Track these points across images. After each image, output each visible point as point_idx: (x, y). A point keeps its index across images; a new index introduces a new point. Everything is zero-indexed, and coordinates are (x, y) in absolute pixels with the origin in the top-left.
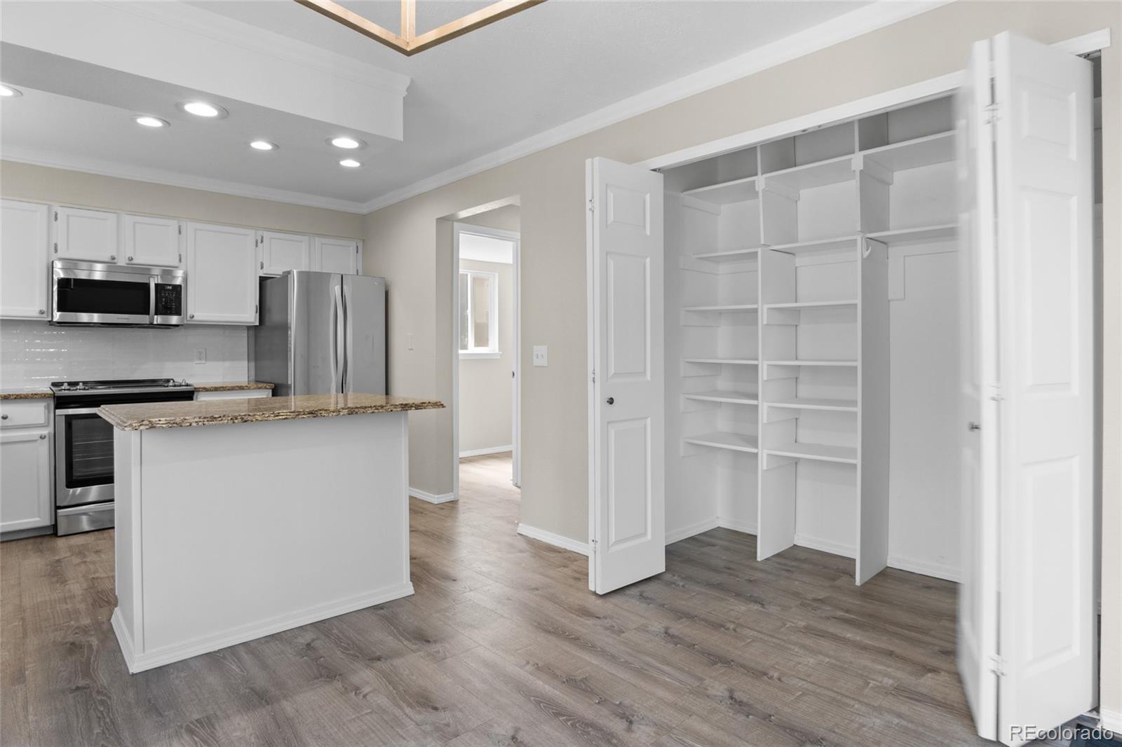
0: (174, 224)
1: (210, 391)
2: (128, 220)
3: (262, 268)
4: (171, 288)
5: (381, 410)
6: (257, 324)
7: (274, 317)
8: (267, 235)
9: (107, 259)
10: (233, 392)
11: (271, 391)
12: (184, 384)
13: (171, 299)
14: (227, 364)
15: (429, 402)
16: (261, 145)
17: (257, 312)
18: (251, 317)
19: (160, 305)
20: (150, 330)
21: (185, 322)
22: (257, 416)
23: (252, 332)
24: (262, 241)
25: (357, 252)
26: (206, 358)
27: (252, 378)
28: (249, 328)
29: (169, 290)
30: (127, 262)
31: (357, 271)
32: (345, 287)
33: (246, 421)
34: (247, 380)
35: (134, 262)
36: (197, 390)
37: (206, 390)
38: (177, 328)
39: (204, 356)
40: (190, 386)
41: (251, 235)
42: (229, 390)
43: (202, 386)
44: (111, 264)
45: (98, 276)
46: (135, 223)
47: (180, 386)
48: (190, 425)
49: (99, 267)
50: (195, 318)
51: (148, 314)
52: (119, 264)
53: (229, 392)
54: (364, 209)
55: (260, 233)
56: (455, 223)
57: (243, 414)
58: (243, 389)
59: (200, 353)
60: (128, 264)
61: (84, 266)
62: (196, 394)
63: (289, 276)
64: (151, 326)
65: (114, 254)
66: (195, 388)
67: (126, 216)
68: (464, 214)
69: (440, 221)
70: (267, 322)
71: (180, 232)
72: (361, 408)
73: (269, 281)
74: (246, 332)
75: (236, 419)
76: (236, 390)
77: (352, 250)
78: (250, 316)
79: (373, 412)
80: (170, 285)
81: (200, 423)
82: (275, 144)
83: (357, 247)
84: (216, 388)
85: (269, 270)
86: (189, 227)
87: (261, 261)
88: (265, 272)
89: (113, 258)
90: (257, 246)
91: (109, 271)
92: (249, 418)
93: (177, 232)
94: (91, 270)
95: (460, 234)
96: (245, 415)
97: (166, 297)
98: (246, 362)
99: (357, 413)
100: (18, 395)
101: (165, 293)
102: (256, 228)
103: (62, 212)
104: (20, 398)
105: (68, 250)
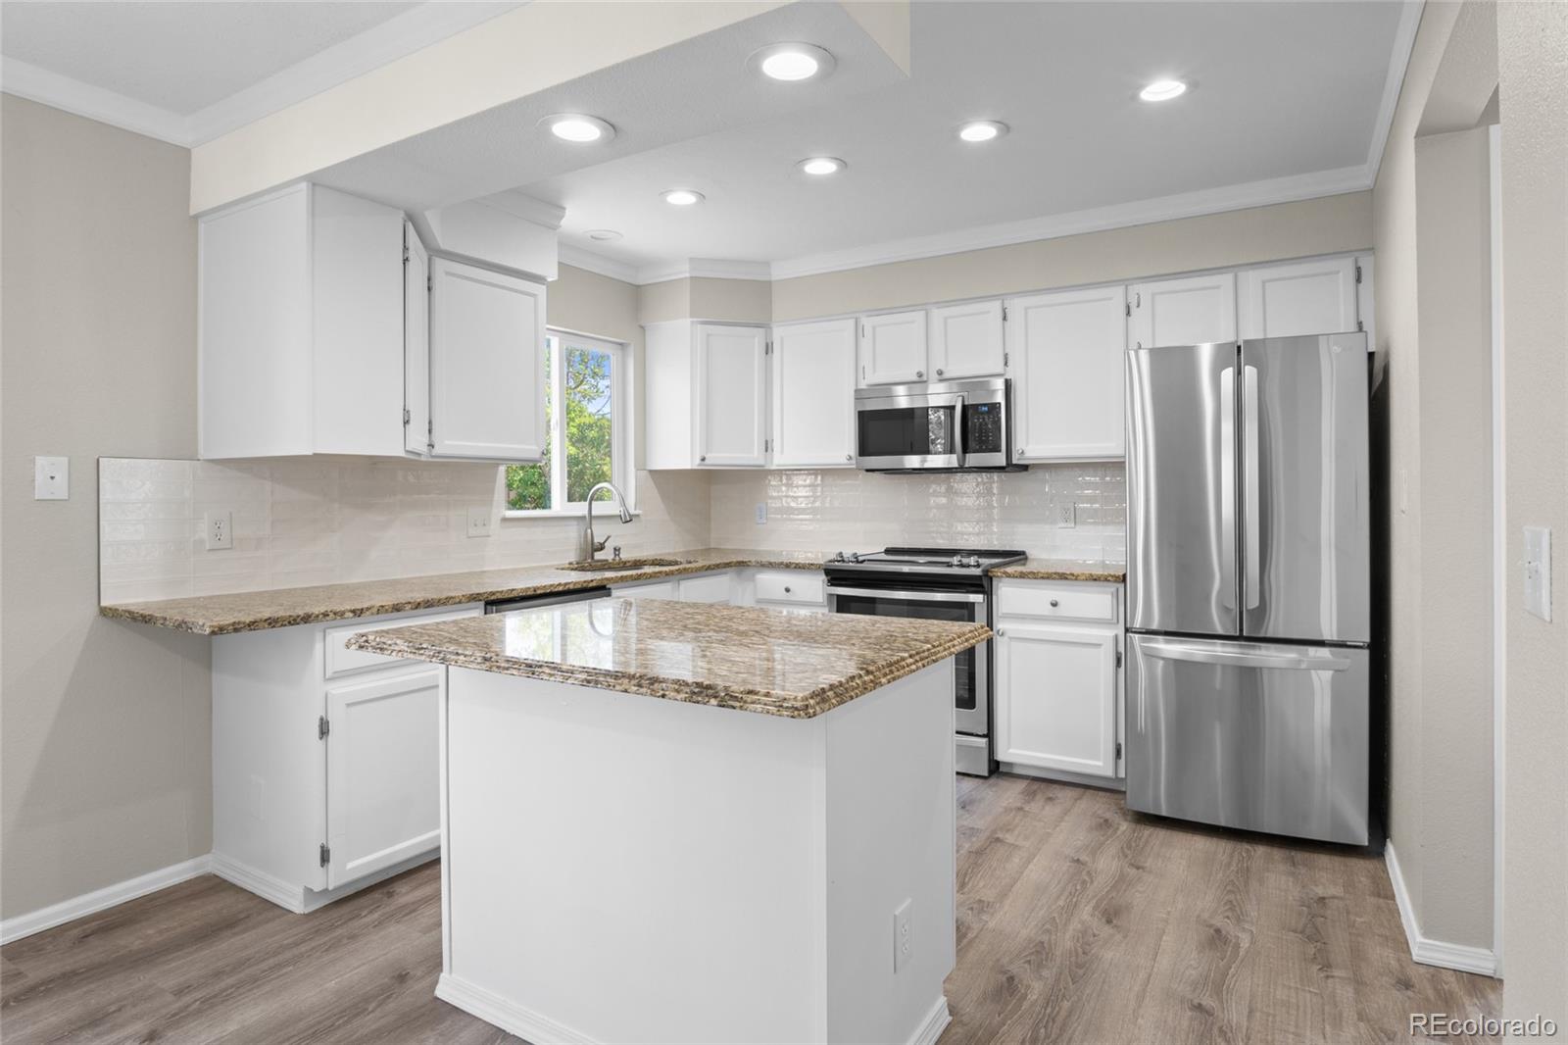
0: (995, 307)
1: (1015, 576)
2: (938, 314)
4: (986, 409)
8: (1145, 290)
9: (915, 377)
10: (1051, 581)
12: (974, 563)
13: (987, 425)
14: (1109, 531)
19: (971, 438)
21: (1013, 462)
24: (1138, 306)
25: (1357, 281)
26: (1075, 521)
29: (985, 412)
30: (937, 376)
31: (1360, 322)
35: (945, 376)
36: (992, 574)
37: (1006, 575)
39: (1070, 516)
41: (1119, 295)
46: (947, 317)
47: (969, 566)
50: (1027, 455)
52: (926, 383)
53: (1042, 581)
55: (1135, 288)
59: (1066, 510)
60: (937, 380)
61: (883, 392)
62: (994, 579)
65: (923, 370)
66: (989, 571)
67: (936, 310)
71: (1005, 318)
76: (1055, 578)
80: (985, 405)
83: (1357, 268)
84: (1022, 573)
86: (1016, 306)
87: (1137, 340)
89: (921, 375)
90: (1128, 313)
93: (1001, 317)
97: (980, 425)
100: (797, 564)
101: (978, 419)
102: (1126, 282)
103: (867, 322)
104: (799, 567)
105: (874, 371)
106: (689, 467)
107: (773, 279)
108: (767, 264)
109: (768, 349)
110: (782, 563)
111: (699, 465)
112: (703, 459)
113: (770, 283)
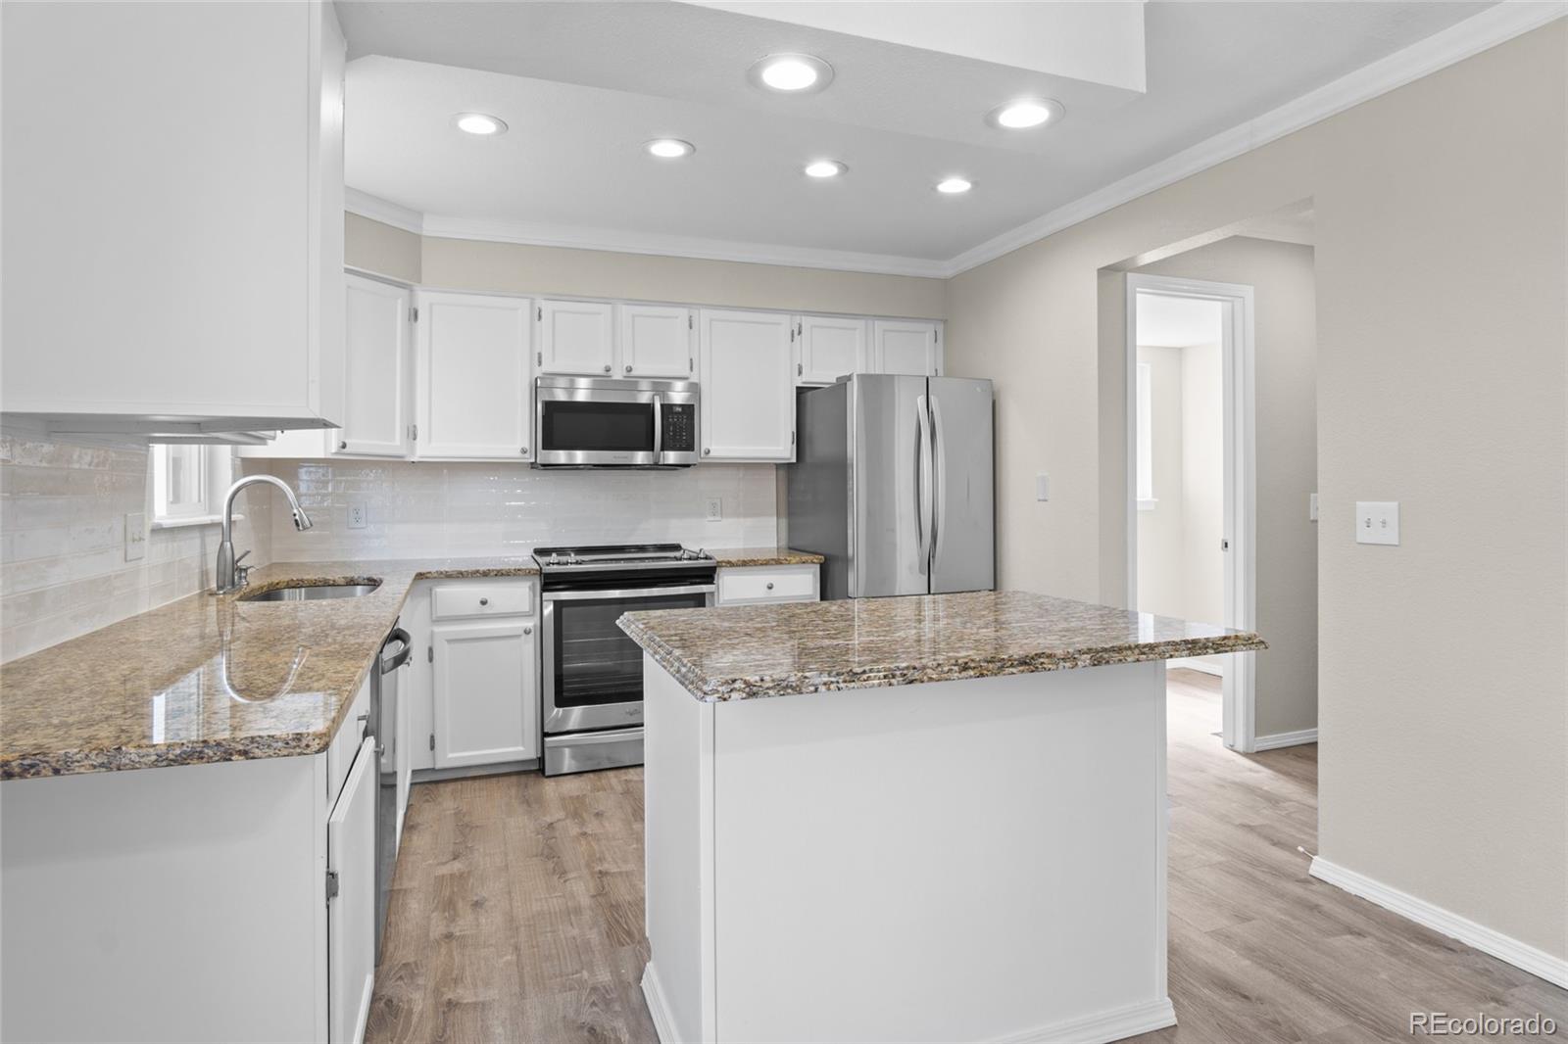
0: (682, 313)
1: (738, 566)
2: (626, 311)
3: (800, 373)
4: (678, 409)
5: (1151, 656)
6: (794, 461)
7: (820, 448)
8: (807, 322)
9: (601, 371)
10: (768, 567)
11: (818, 566)
12: (702, 555)
13: (681, 426)
14: (749, 522)
15: (1237, 637)
16: (822, 169)
17: (793, 443)
18: (786, 451)
19: (667, 436)
20: (654, 472)
21: (700, 460)
22: (929, 671)
23: (782, 473)
24: (800, 333)
25: (936, 341)
26: (721, 514)
27: (784, 543)
28: (778, 466)
29: (679, 413)
30: (625, 374)
31: (936, 370)
32: (931, 397)
33: (911, 682)
34: (776, 546)
35: (633, 373)
36: (719, 564)
37: (731, 564)
38: (686, 469)
39: (718, 510)
40: (711, 559)
41: (786, 323)
42: (761, 564)
43: (726, 559)
44: (601, 381)
45: (581, 396)
46: (633, 316)
47: (697, 558)
48: (816, 690)
49: (583, 383)
50: (712, 454)
51: (652, 449)
52: (614, 378)
53: (761, 567)
54: (947, 269)
55: (797, 319)
56: (1129, 275)
57: (904, 665)
58: (781, 563)
59: (714, 505)
60: (625, 377)
61: (562, 382)
62: (718, 569)
63: (848, 383)
64: (656, 466)
65: (609, 364)
66: (718, 562)
67: (624, 307)
68: (1149, 257)
69: (1105, 272)
70: (808, 459)
71: (690, 326)
72: (1112, 649)
73: (809, 393)
74: (775, 472)
75: (894, 677)
76: (772, 564)
77: (929, 336)
78: (784, 450)
79: (1138, 660)
80: (676, 405)
81: (832, 686)
82: (844, 165)
83: (936, 332)
84: (744, 561)
85: (809, 378)
86: (703, 316)
87: (799, 362)
88: (804, 380)
89: (608, 370)
90: (792, 340)
91: (593, 389)
92: (917, 675)
93: (687, 324)
94: (571, 389)
95: (1138, 295)
96: (907, 668)
97: (674, 424)
98: (775, 518)
99: (1108, 662)
100: (498, 571)
101: (673, 418)
102: (792, 312)
103: (547, 307)
104: (501, 575)
105: (554, 360)
106: (323, 457)
107: (424, 233)
108: (420, 214)
109: (414, 315)
110: (478, 571)
111: (336, 453)
112: (344, 446)
113: (419, 237)
